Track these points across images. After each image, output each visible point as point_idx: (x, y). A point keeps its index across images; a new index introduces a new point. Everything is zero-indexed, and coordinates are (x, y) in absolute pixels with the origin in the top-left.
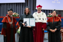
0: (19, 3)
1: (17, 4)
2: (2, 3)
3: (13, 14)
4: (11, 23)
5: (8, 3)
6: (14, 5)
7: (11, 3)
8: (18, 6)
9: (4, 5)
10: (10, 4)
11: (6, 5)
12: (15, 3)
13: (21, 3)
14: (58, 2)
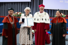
0: (24, 2)
1: (22, 3)
2: (6, 2)
3: (18, 14)
4: (12, 23)
5: (12, 2)
6: (19, 4)
7: (16, 2)
8: (23, 5)
9: (8, 4)
10: (14, 3)
11: (10, 4)
12: (20, 2)
13: (26, 2)
14: (66, 2)
